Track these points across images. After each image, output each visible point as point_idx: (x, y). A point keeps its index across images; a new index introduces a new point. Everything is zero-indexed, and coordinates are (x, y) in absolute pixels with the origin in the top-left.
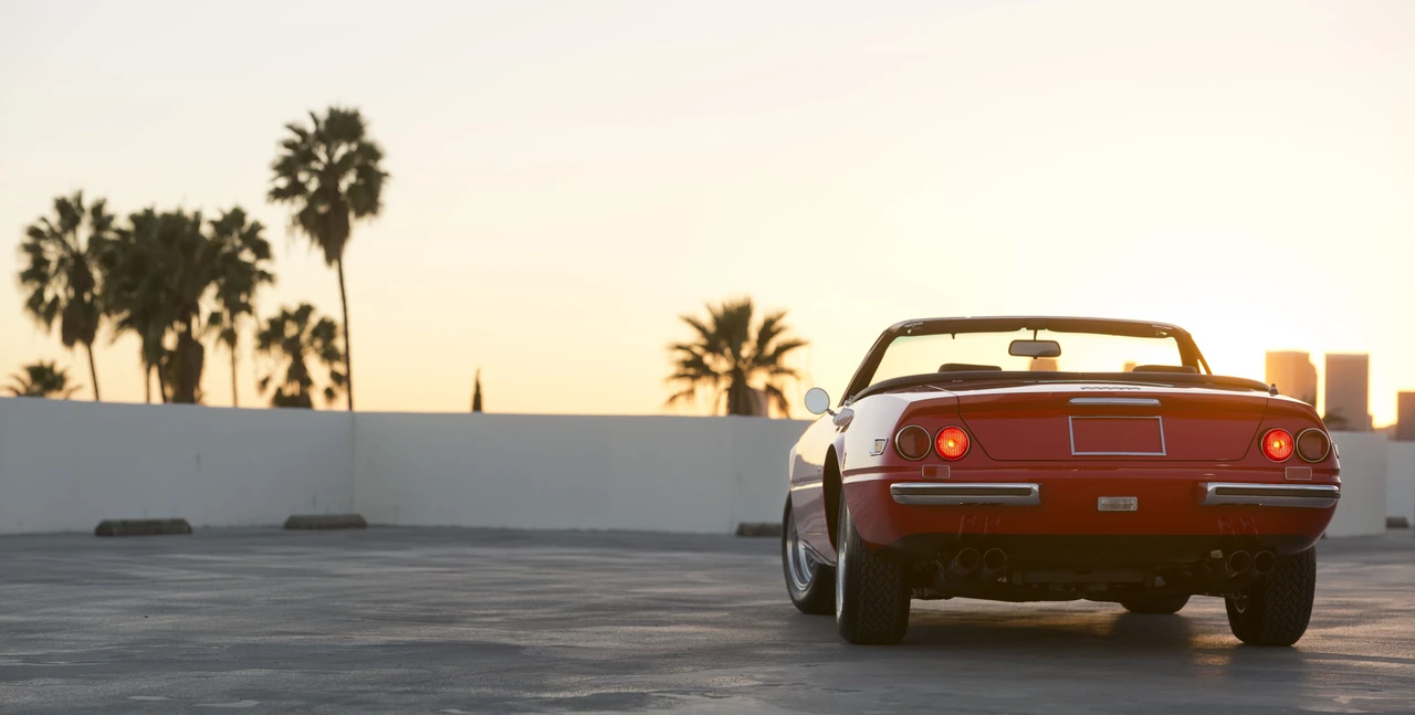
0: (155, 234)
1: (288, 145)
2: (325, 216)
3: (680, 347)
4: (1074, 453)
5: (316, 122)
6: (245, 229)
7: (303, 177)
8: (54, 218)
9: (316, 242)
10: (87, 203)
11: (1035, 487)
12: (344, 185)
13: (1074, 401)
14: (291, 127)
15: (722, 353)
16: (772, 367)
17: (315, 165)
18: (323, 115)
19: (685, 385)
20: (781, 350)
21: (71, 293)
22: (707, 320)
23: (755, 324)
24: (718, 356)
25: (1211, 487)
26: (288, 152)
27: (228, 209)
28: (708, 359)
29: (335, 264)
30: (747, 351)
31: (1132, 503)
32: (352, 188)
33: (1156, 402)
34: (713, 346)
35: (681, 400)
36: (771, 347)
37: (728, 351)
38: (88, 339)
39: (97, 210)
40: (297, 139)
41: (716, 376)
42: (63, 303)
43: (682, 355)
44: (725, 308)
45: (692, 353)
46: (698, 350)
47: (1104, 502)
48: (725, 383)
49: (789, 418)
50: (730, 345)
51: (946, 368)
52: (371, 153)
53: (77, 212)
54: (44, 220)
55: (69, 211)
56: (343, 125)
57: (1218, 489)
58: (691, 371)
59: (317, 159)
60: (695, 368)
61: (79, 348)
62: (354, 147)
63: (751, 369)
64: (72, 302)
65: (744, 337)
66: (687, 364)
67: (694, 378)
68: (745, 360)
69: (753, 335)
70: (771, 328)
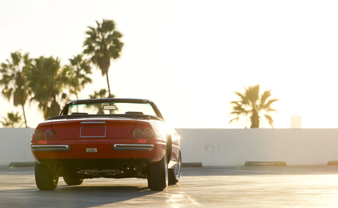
0: (42, 65)
1: (88, 33)
2: (102, 58)
3: (233, 102)
4: (80, 137)
5: (98, 24)
6: (82, 62)
7: (93, 45)
8: (11, 60)
9: (99, 68)
10: (23, 55)
11: (67, 146)
12: (108, 47)
13: (82, 123)
14: (89, 27)
15: (248, 104)
16: (267, 109)
17: (98, 40)
18: (101, 22)
19: (236, 115)
20: (270, 102)
21: (17, 87)
22: (243, 93)
23: (261, 93)
24: (247, 105)
25: (115, 145)
26: (89, 36)
27: (76, 56)
28: (243, 106)
29: (105, 75)
30: (258, 103)
31: (95, 150)
32: (111, 47)
33: (104, 122)
34: (245, 102)
35: (234, 121)
36: (266, 102)
37: (251, 103)
38: (23, 103)
39: (26, 57)
40: (91, 31)
41: (247, 112)
42: (14, 90)
43: (235, 105)
44: (250, 88)
45: (238, 104)
46: (240, 103)
47: (88, 150)
48: (250, 115)
49: (273, 128)
50: (252, 101)
52: (118, 35)
53: (19, 57)
54: (7, 60)
55: (16, 57)
56: (108, 25)
57: (116, 146)
58: (237, 111)
59: (98, 37)
60: (239, 109)
61: (20, 107)
62: (112, 33)
63: (259, 109)
64: (17, 90)
65: (257, 98)
66: (236, 108)
67: (238, 113)
68: (257, 106)
69: (260, 97)
70: (267, 95)
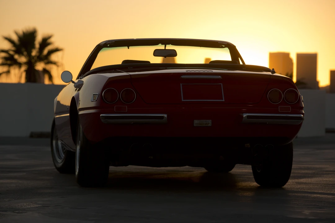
3: (3, 51)
4: (183, 100)
11: (166, 116)
13: (183, 77)
15: (23, 54)
16: (46, 61)
19: (5, 69)
20: (50, 53)
22: (14, 37)
24: (21, 55)
25: (245, 115)
28: (16, 57)
30: (34, 53)
31: (209, 123)
33: (220, 77)
34: (18, 51)
35: (4, 75)
36: (46, 52)
37: (25, 53)
41: (20, 65)
43: (5, 55)
44: (23, 32)
45: (9, 54)
46: (12, 53)
47: (196, 123)
48: (24, 68)
49: (53, 84)
50: (26, 50)
51: (125, 62)
57: (248, 116)
60: (10, 61)
63: (36, 61)
65: (33, 46)
66: (6, 59)
67: (10, 65)
68: (33, 57)
69: (37, 46)
70: (45, 42)
